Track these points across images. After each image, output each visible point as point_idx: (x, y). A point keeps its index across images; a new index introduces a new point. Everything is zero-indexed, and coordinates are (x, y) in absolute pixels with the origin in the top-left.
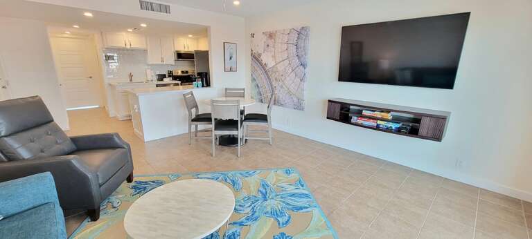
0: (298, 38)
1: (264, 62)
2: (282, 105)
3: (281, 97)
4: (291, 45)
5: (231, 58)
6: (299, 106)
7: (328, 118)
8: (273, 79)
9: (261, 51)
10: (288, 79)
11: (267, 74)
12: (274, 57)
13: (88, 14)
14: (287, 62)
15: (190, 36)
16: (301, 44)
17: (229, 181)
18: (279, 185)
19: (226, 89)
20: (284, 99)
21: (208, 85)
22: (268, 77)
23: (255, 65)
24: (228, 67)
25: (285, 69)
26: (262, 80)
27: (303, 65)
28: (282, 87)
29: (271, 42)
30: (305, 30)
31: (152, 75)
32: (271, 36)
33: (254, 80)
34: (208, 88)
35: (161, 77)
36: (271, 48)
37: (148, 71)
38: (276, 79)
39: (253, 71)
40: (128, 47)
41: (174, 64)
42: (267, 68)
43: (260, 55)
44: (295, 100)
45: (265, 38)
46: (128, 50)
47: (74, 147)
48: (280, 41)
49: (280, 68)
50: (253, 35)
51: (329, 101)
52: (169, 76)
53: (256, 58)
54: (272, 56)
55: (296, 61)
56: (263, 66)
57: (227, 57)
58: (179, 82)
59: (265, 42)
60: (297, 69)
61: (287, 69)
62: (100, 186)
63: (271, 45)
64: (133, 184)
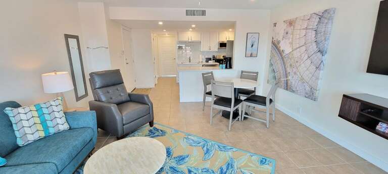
0: (319, 22)
1: (281, 49)
2: (293, 91)
3: (293, 83)
4: (310, 31)
5: (252, 46)
6: (311, 95)
7: (339, 116)
8: (288, 65)
9: (280, 39)
10: (303, 65)
11: (283, 60)
12: (291, 43)
13: (161, 23)
14: (304, 48)
15: (230, 30)
16: (322, 28)
17: (205, 149)
18: (243, 170)
19: (242, 72)
20: (296, 85)
21: (231, 67)
22: (284, 63)
23: (274, 52)
24: (249, 53)
25: (301, 55)
26: (279, 66)
27: (322, 52)
28: (295, 73)
29: (290, 30)
30: (329, 13)
31: (202, 59)
32: (291, 23)
33: (271, 65)
34: (230, 70)
35: (208, 60)
36: (290, 36)
37: (200, 56)
38: (291, 65)
39: (272, 57)
40: (190, 41)
41: (217, 51)
42: (284, 55)
43: (279, 42)
44: (308, 88)
45: (284, 26)
46: (190, 42)
47: (129, 99)
48: (299, 28)
49: (296, 54)
50: (275, 25)
51: (344, 96)
52: (213, 59)
53: (275, 45)
54: (290, 43)
55: (313, 47)
56: (280, 53)
57: (249, 45)
58: (218, 64)
59: (285, 30)
60: (314, 55)
61: (303, 55)
62: (124, 125)
63: (290, 32)
64: (152, 128)
